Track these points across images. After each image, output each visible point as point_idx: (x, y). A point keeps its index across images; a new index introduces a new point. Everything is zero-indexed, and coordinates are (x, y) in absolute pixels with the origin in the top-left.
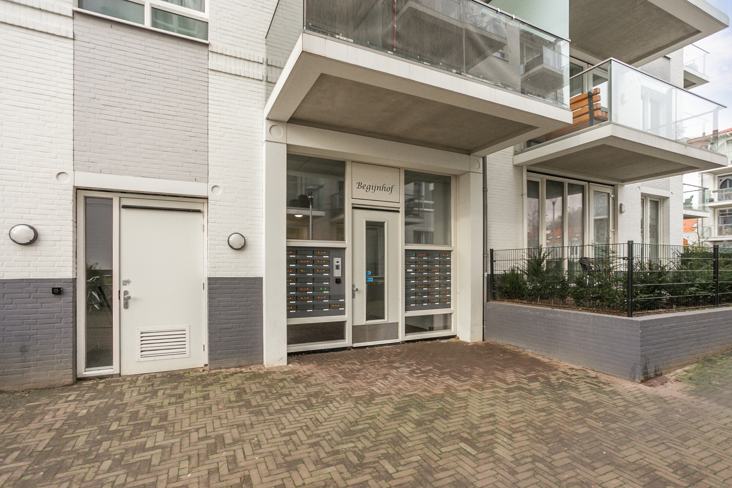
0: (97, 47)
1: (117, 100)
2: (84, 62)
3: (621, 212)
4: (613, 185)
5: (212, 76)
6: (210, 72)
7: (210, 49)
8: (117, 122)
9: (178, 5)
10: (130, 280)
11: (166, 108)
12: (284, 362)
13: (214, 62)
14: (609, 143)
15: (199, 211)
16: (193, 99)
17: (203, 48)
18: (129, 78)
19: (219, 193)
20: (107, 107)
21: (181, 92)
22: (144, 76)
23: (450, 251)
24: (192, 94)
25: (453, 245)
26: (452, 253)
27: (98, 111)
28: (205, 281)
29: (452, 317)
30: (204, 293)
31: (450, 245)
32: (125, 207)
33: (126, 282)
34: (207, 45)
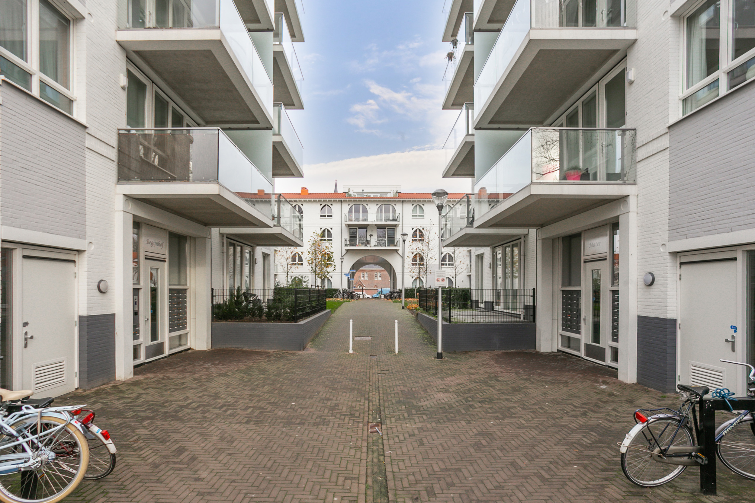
0: (17, 115)
1: (31, 164)
2: (8, 126)
3: (256, 263)
4: (251, 246)
5: (88, 153)
6: (86, 149)
7: (87, 131)
8: (30, 184)
9: (54, 80)
10: (29, 322)
11: (62, 175)
12: (132, 376)
13: (90, 142)
14: (279, 236)
15: (74, 261)
16: (76, 169)
17: (83, 129)
18: (38, 146)
19: (93, 247)
20: (24, 170)
21: (70, 163)
22: (47, 146)
23: (186, 289)
24: (77, 166)
25: (188, 285)
26: (187, 290)
27: (18, 172)
28: (76, 319)
29: (189, 335)
30: (76, 329)
31: (186, 285)
32: (25, 257)
33: (25, 324)
34: (85, 127)
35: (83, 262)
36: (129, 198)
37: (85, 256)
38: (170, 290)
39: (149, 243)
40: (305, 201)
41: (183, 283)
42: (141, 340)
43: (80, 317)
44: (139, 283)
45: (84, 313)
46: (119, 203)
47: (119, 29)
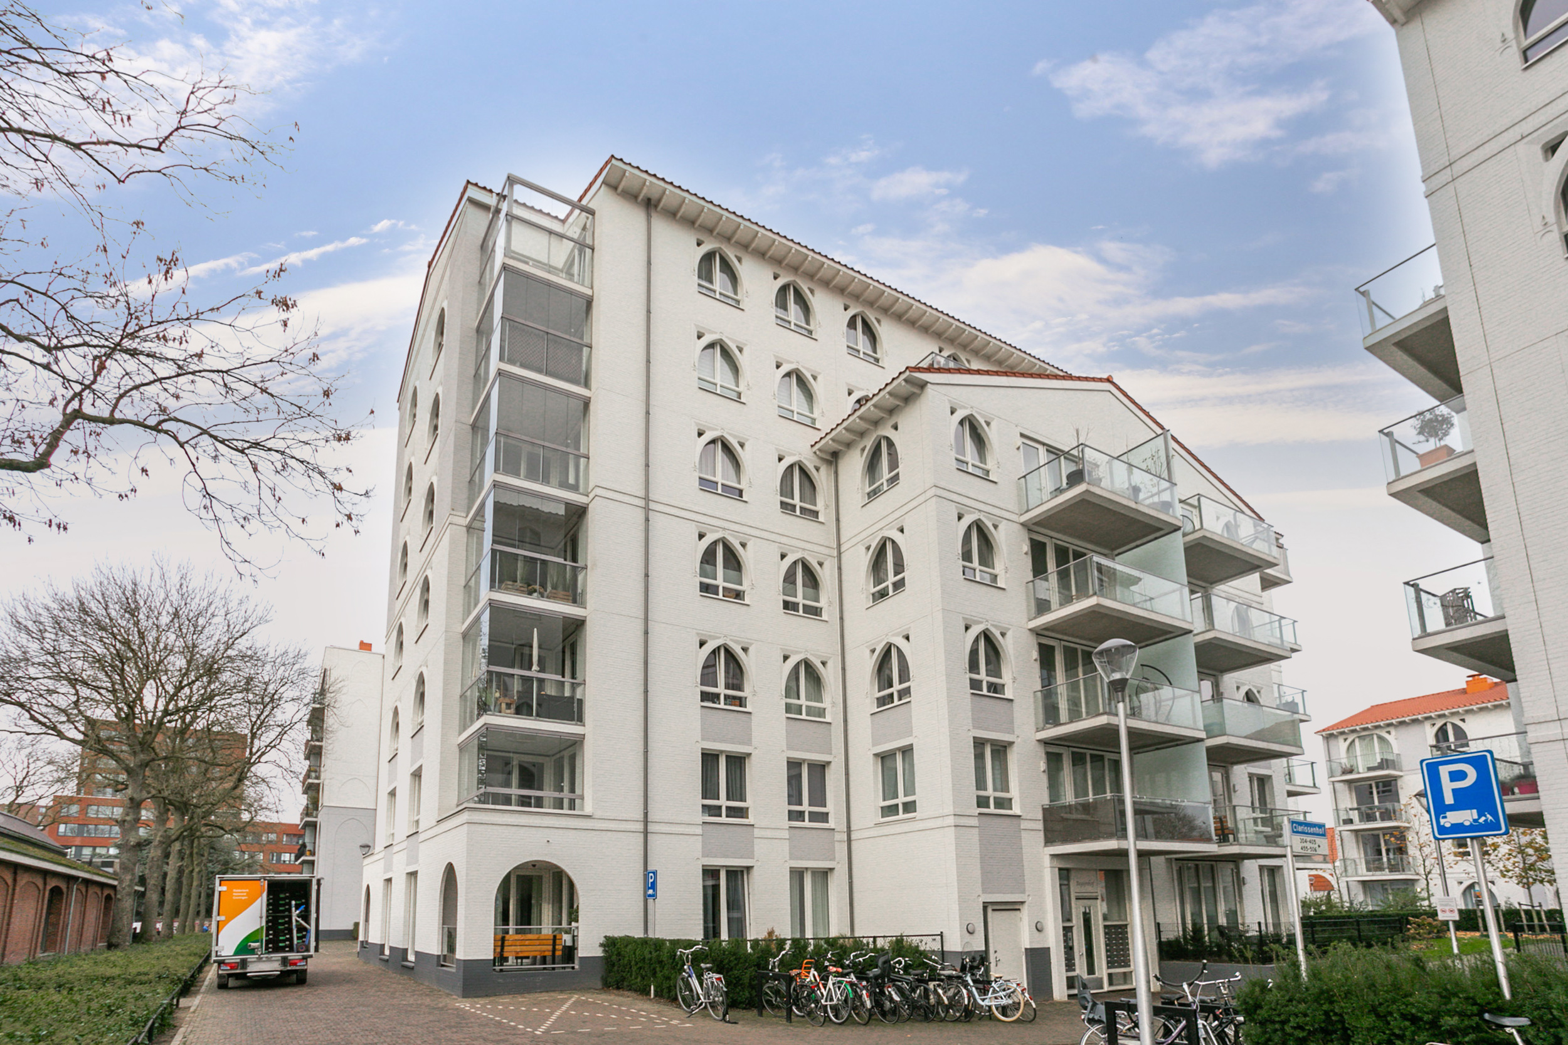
5: (1024, 834)
6: (1022, 831)
7: (1022, 818)
9: (1001, 792)
10: (997, 950)
12: (1066, 999)
13: (1023, 825)
15: (1019, 909)
16: (1015, 847)
17: (1019, 819)
19: (1031, 898)
23: (1127, 925)
24: (1016, 845)
25: (1130, 921)
28: (1023, 950)
29: (1133, 974)
30: (1024, 957)
31: (1126, 920)
32: (993, 910)
33: (996, 952)
34: (1020, 816)
35: (1025, 909)
36: (1053, 856)
37: (1026, 906)
38: (1106, 927)
39: (1078, 884)
40: (1467, 712)
41: (1123, 918)
42: (1077, 972)
43: (1026, 949)
44: (1069, 920)
45: (1028, 947)
46: (1047, 861)
47: (1037, 731)
